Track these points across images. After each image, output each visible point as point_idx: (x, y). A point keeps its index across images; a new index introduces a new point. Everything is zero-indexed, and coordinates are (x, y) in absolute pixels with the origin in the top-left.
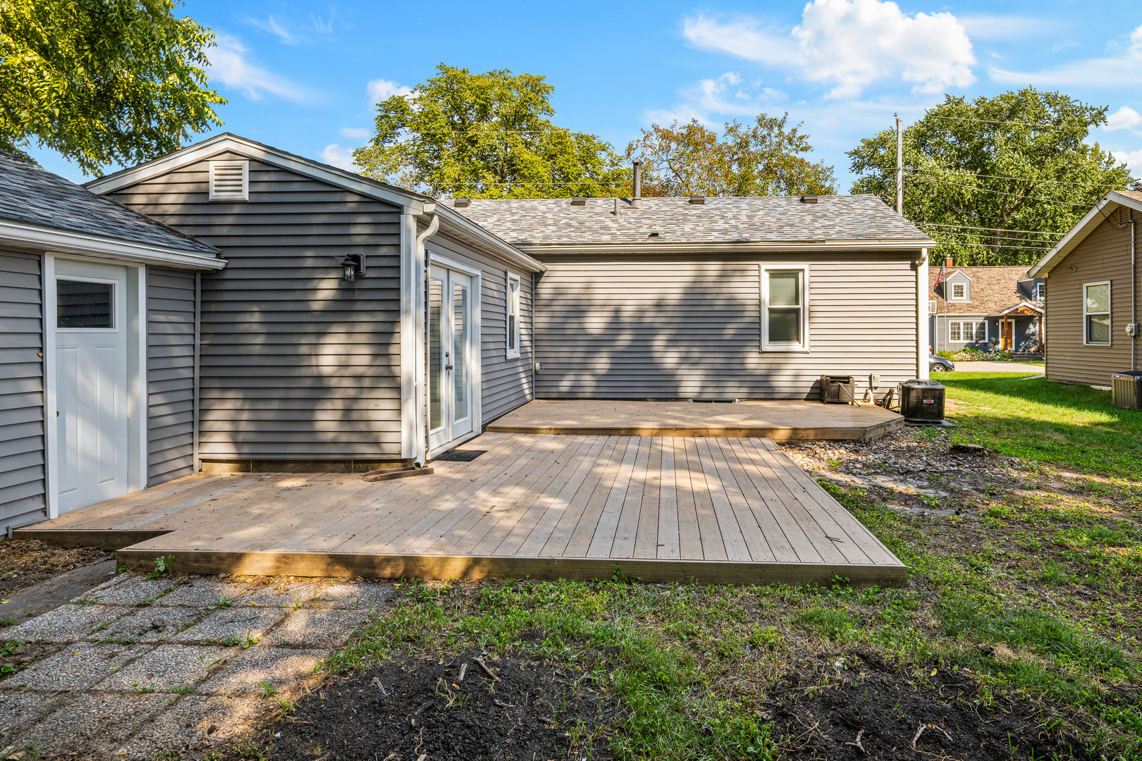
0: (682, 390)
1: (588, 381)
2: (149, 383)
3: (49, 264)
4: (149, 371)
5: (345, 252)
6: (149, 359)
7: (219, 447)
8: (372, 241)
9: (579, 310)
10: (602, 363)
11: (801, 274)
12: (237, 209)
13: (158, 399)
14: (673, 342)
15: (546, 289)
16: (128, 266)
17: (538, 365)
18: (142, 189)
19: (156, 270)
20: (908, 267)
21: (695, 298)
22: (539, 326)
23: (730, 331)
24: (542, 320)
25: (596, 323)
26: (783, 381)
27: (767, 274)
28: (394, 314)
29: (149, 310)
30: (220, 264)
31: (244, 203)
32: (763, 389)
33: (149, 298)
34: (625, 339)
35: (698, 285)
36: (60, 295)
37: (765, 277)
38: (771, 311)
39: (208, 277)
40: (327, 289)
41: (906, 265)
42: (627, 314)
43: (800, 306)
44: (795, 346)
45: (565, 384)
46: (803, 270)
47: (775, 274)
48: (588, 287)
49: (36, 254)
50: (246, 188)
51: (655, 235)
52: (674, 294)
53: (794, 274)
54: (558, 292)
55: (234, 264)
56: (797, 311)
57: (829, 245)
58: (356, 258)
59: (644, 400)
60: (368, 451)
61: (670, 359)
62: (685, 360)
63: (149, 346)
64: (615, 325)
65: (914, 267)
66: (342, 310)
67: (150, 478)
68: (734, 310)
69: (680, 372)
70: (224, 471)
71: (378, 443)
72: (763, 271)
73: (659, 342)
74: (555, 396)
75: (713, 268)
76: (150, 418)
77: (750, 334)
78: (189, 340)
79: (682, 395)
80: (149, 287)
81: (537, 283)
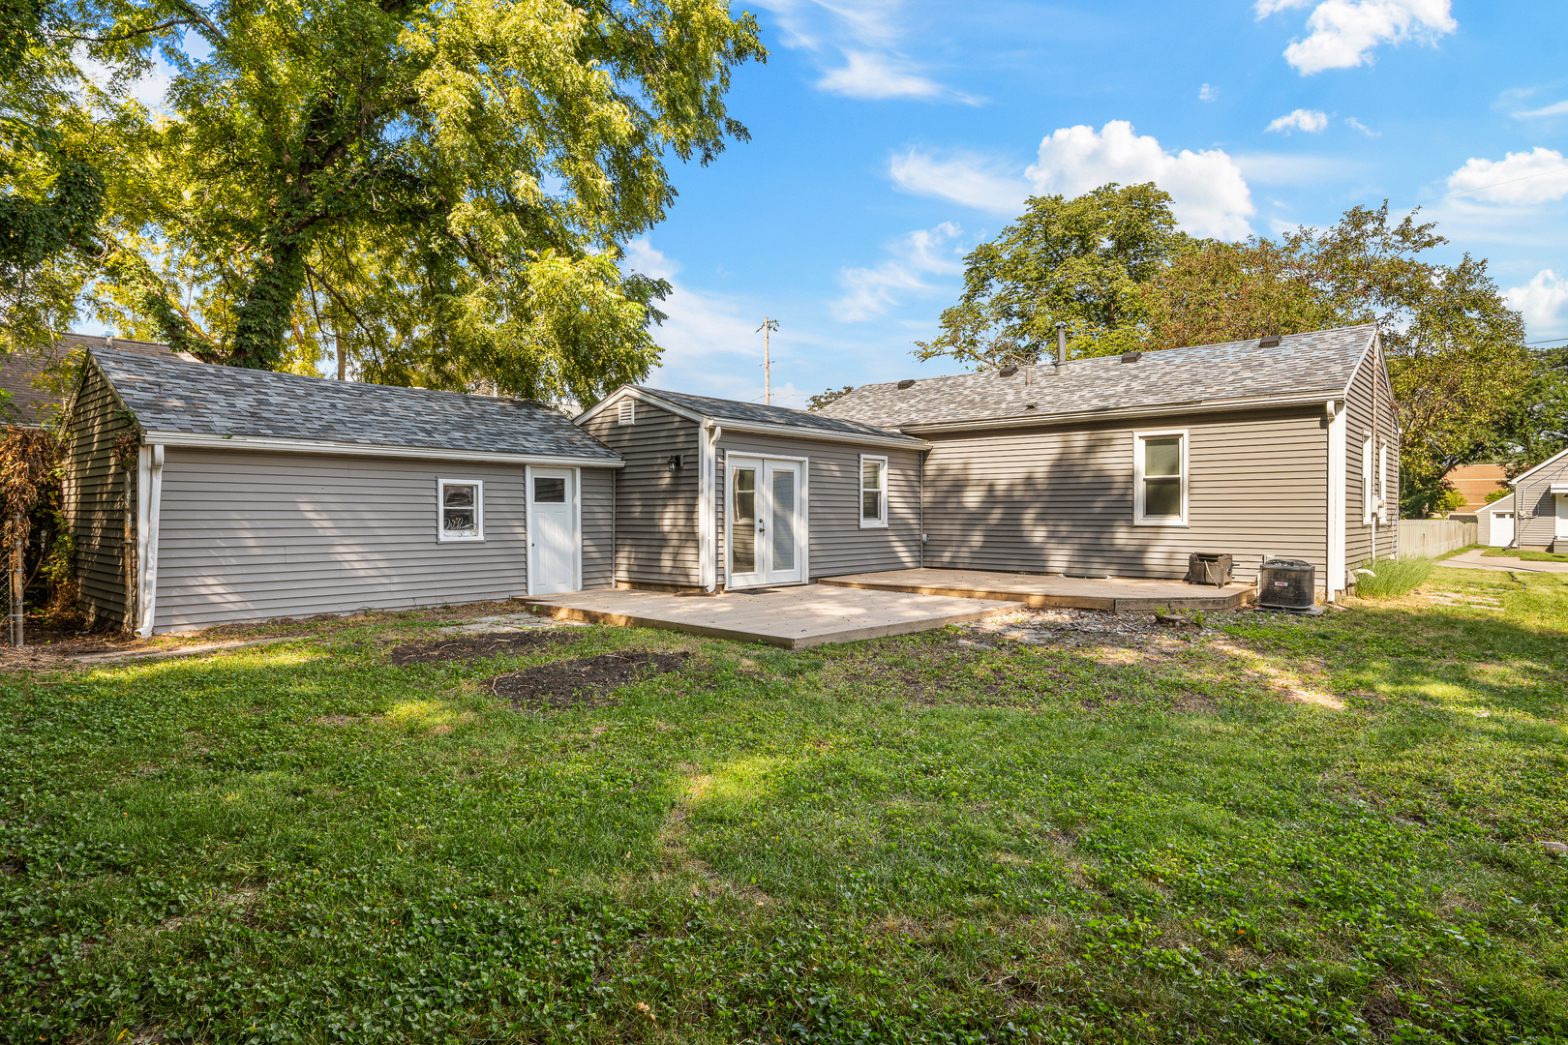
0: (1051, 564)
1: (964, 552)
2: (583, 533)
3: (528, 470)
4: (583, 526)
5: (669, 454)
6: (583, 519)
7: (622, 575)
8: (686, 446)
9: (959, 485)
10: (977, 539)
11: (1181, 440)
12: (629, 430)
13: (587, 543)
14: (1041, 518)
15: (930, 468)
16: (572, 468)
17: (924, 536)
18: (593, 422)
19: (585, 470)
20: (1318, 424)
21: (1063, 469)
22: (926, 500)
23: (1098, 505)
24: (927, 497)
25: (972, 498)
26: (1155, 559)
27: (1143, 442)
28: (695, 493)
29: (582, 492)
30: (622, 464)
31: (632, 426)
32: (1133, 566)
33: (582, 486)
34: (996, 515)
35: (1065, 457)
36: (536, 487)
37: (1140, 446)
38: (1148, 482)
39: (618, 471)
40: (666, 479)
41: (1316, 422)
42: (1001, 487)
43: (1180, 476)
44: (1171, 520)
45: (946, 557)
46: (1182, 435)
47: (1151, 442)
48: (966, 467)
49: (522, 466)
50: (633, 417)
51: (1031, 407)
52: (1041, 470)
53: (1173, 440)
54: (942, 471)
55: (629, 463)
56: (1177, 481)
57: (1205, 406)
58: (678, 458)
59: (1017, 572)
60: (682, 580)
61: (1039, 534)
62: (1052, 535)
63: (583, 513)
64: (991, 498)
65: (1324, 424)
66: (673, 492)
67: (584, 586)
68: (1102, 483)
69: (1049, 546)
70: (624, 587)
71: (687, 575)
72: (1136, 438)
73: (1029, 517)
74: (939, 565)
75: (1080, 439)
76: (583, 553)
77: (1122, 509)
78: (610, 509)
79: (1050, 570)
80: (582, 479)
81: (925, 460)
